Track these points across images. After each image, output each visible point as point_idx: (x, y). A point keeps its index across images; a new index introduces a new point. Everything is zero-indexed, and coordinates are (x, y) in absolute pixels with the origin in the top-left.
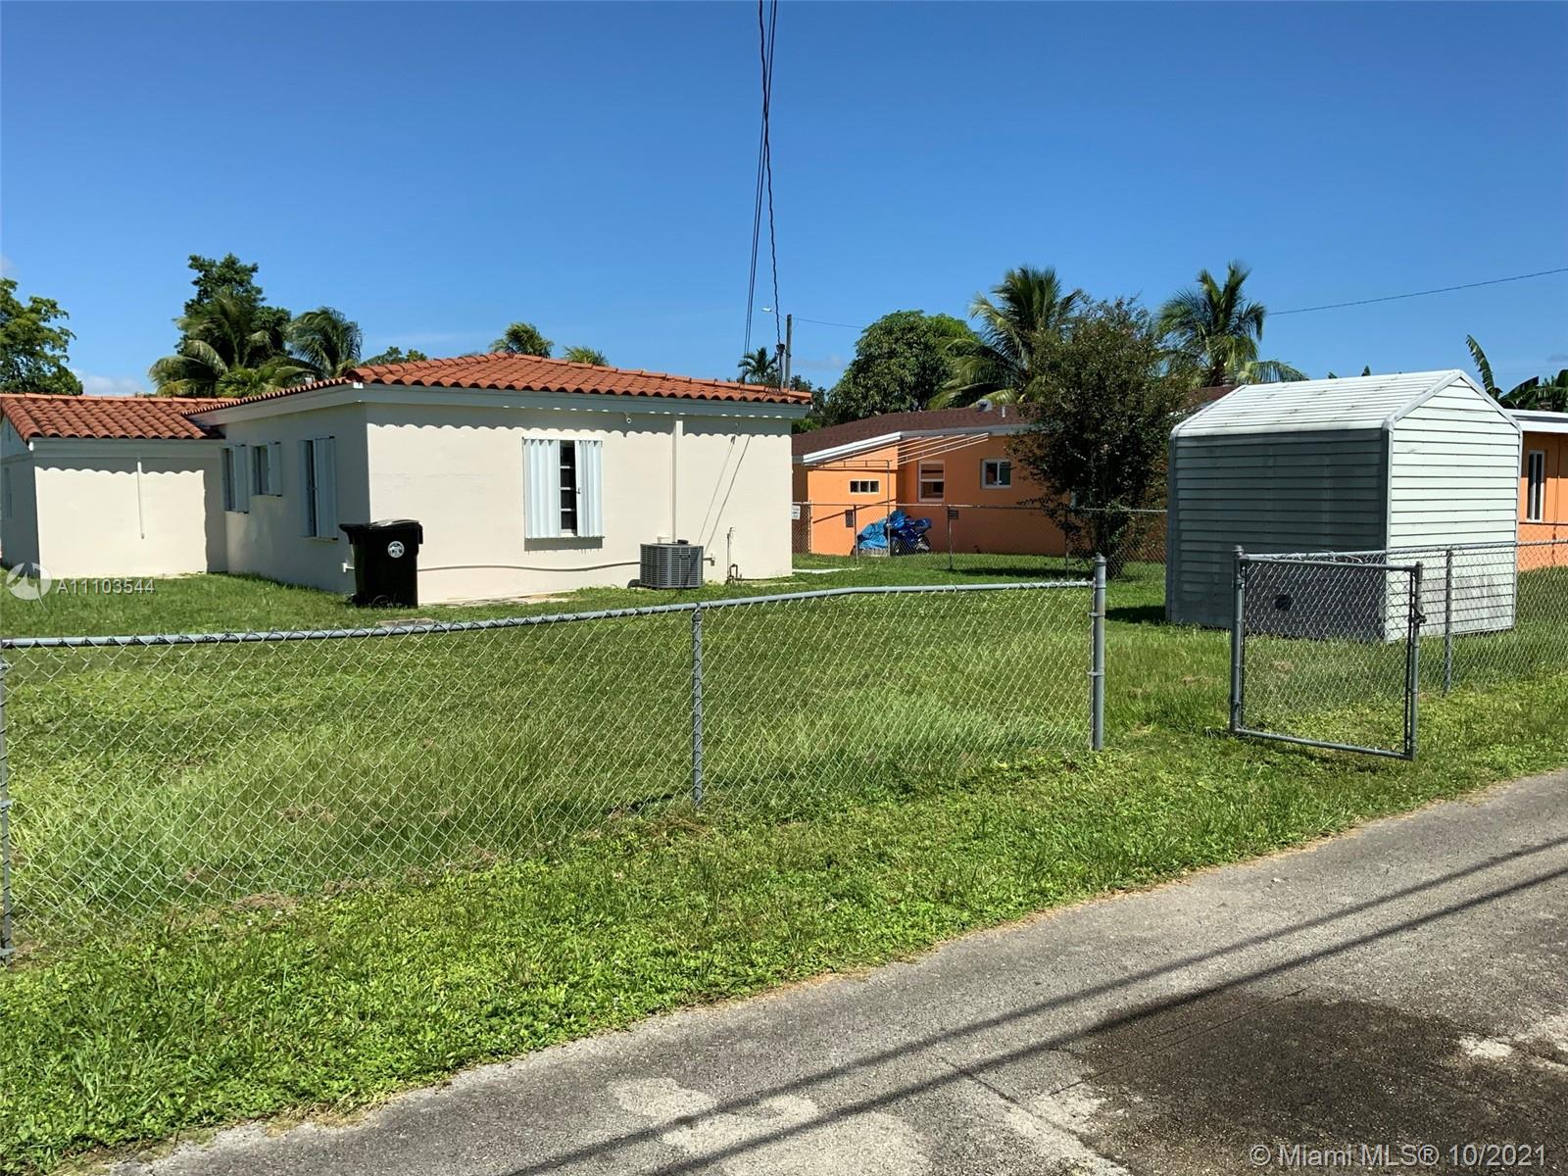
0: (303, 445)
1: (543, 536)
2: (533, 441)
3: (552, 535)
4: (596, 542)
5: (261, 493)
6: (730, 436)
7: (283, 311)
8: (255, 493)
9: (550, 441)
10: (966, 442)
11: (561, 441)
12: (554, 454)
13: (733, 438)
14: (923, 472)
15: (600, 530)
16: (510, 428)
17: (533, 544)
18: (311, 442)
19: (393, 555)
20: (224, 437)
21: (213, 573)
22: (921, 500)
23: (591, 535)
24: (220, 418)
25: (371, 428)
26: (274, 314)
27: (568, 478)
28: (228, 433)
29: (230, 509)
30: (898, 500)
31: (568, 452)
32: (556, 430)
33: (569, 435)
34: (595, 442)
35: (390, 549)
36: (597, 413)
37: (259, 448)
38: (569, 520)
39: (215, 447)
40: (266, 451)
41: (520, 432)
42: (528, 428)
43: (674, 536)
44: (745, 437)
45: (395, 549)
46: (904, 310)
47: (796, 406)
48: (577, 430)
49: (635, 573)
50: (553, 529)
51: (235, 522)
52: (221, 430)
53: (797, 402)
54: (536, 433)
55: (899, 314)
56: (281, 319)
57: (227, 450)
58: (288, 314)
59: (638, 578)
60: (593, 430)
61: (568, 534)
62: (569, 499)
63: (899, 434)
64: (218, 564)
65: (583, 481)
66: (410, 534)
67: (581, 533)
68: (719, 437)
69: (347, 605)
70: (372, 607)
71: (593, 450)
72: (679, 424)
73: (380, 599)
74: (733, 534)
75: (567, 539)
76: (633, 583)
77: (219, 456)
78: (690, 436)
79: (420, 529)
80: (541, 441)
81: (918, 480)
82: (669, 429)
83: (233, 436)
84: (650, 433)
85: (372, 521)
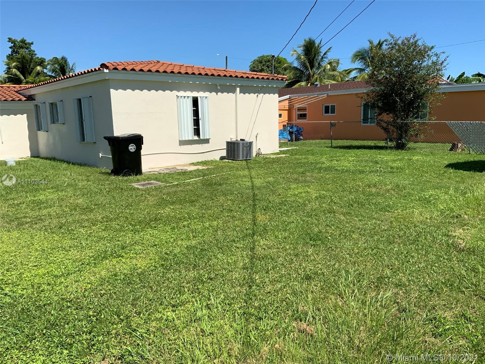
0: (76, 102)
1: (187, 139)
2: (181, 97)
3: (190, 138)
4: (207, 141)
5: (54, 123)
6: (256, 94)
7: (43, 58)
8: (51, 123)
9: (188, 97)
10: (319, 98)
11: (193, 97)
12: (189, 103)
13: (258, 95)
14: (298, 110)
15: (209, 136)
16: (171, 91)
17: (183, 143)
18: (80, 100)
19: (131, 151)
20: (35, 100)
21: (35, 157)
22: (297, 120)
23: (206, 138)
24: (33, 92)
25: (112, 91)
26: (40, 59)
27: (196, 113)
28: (37, 98)
29: (39, 130)
30: (288, 121)
31: (195, 102)
32: (190, 92)
33: (195, 94)
34: (206, 97)
35: (130, 148)
36: (207, 84)
37: (52, 104)
38: (197, 132)
39: (31, 104)
40: (56, 105)
41: (175, 93)
42: (179, 91)
43: (237, 137)
44: (262, 94)
45: (132, 148)
46: (265, 55)
47: (281, 81)
48: (198, 92)
49: (224, 153)
50: (190, 135)
51: (42, 136)
52: (32, 96)
53: (282, 80)
54: (182, 93)
55: (263, 56)
56: (42, 61)
57: (36, 105)
58: (45, 59)
59: (225, 155)
60: (204, 92)
61: (196, 138)
62: (196, 122)
63: (289, 96)
64: (35, 154)
65: (202, 115)
66: (138, 140)
67: (201, 137)
68: (252, 94)
69: (110, 174)
70: (123, 176)
71: (205, 101)
72: (238, 89)
73: (126, 171)
74: (258, 136)
75: (196, 140)
76: (222, 158)
77: (33, 108)
78: (242, 94)
79: (142, 137)
80: (185, 97)
81: (295, 114)
82: (234, 92)
83: (39, 100)
84: (226, 93)
85: (115, 135)
